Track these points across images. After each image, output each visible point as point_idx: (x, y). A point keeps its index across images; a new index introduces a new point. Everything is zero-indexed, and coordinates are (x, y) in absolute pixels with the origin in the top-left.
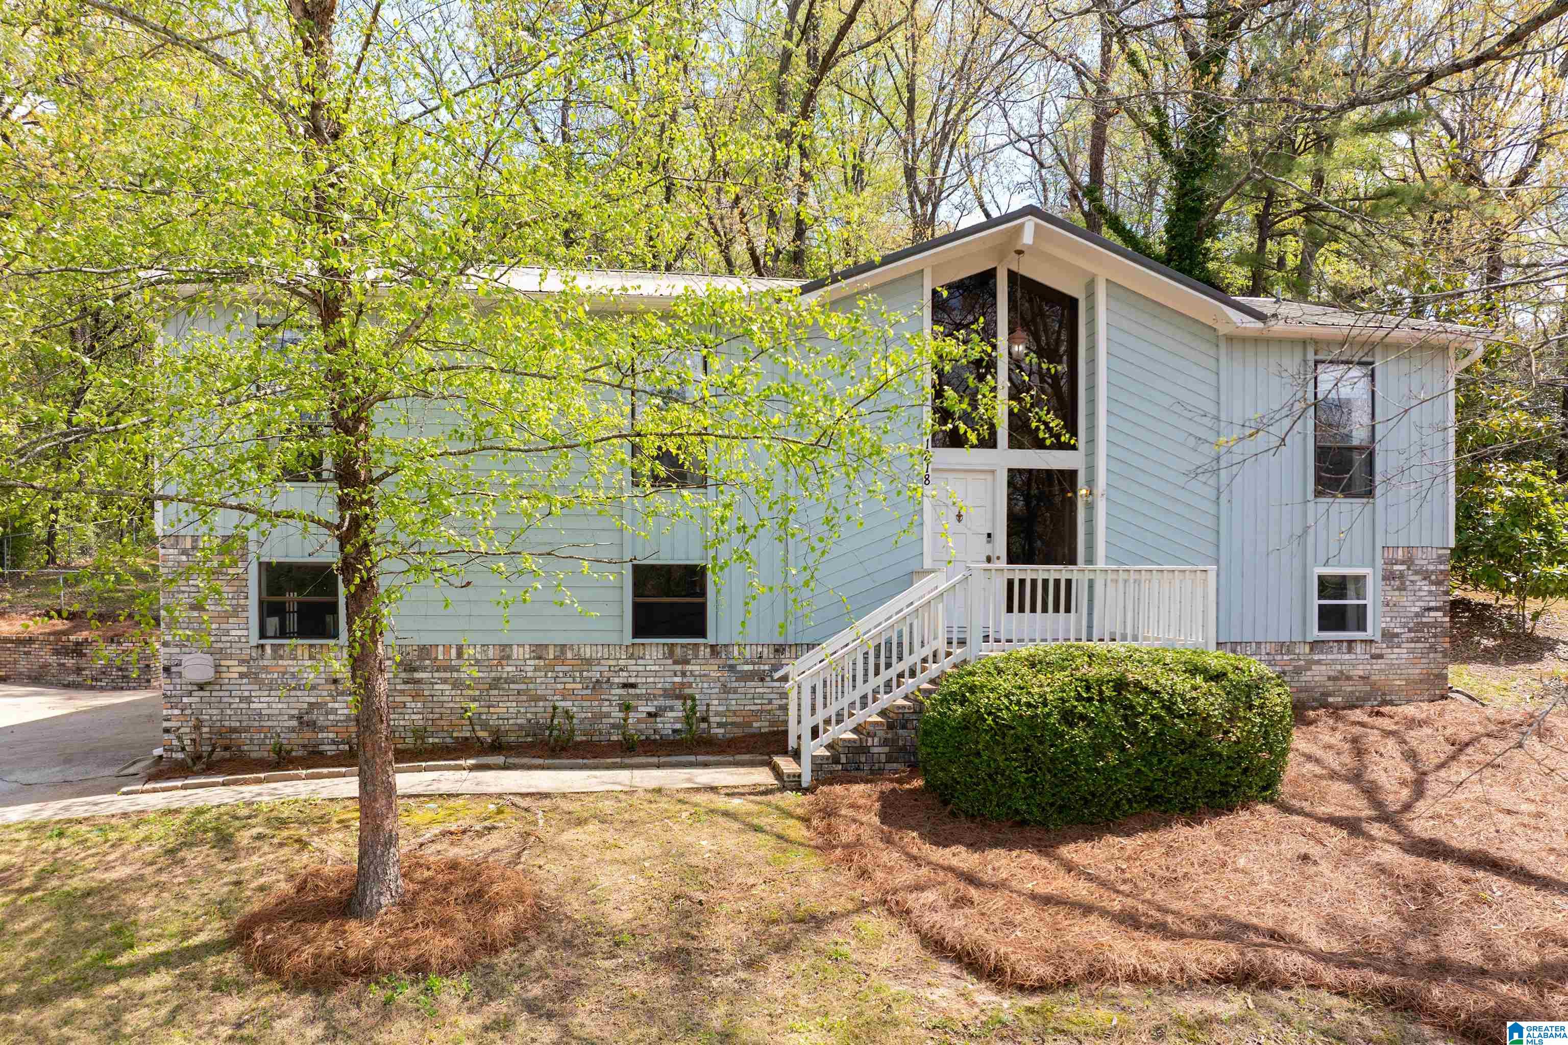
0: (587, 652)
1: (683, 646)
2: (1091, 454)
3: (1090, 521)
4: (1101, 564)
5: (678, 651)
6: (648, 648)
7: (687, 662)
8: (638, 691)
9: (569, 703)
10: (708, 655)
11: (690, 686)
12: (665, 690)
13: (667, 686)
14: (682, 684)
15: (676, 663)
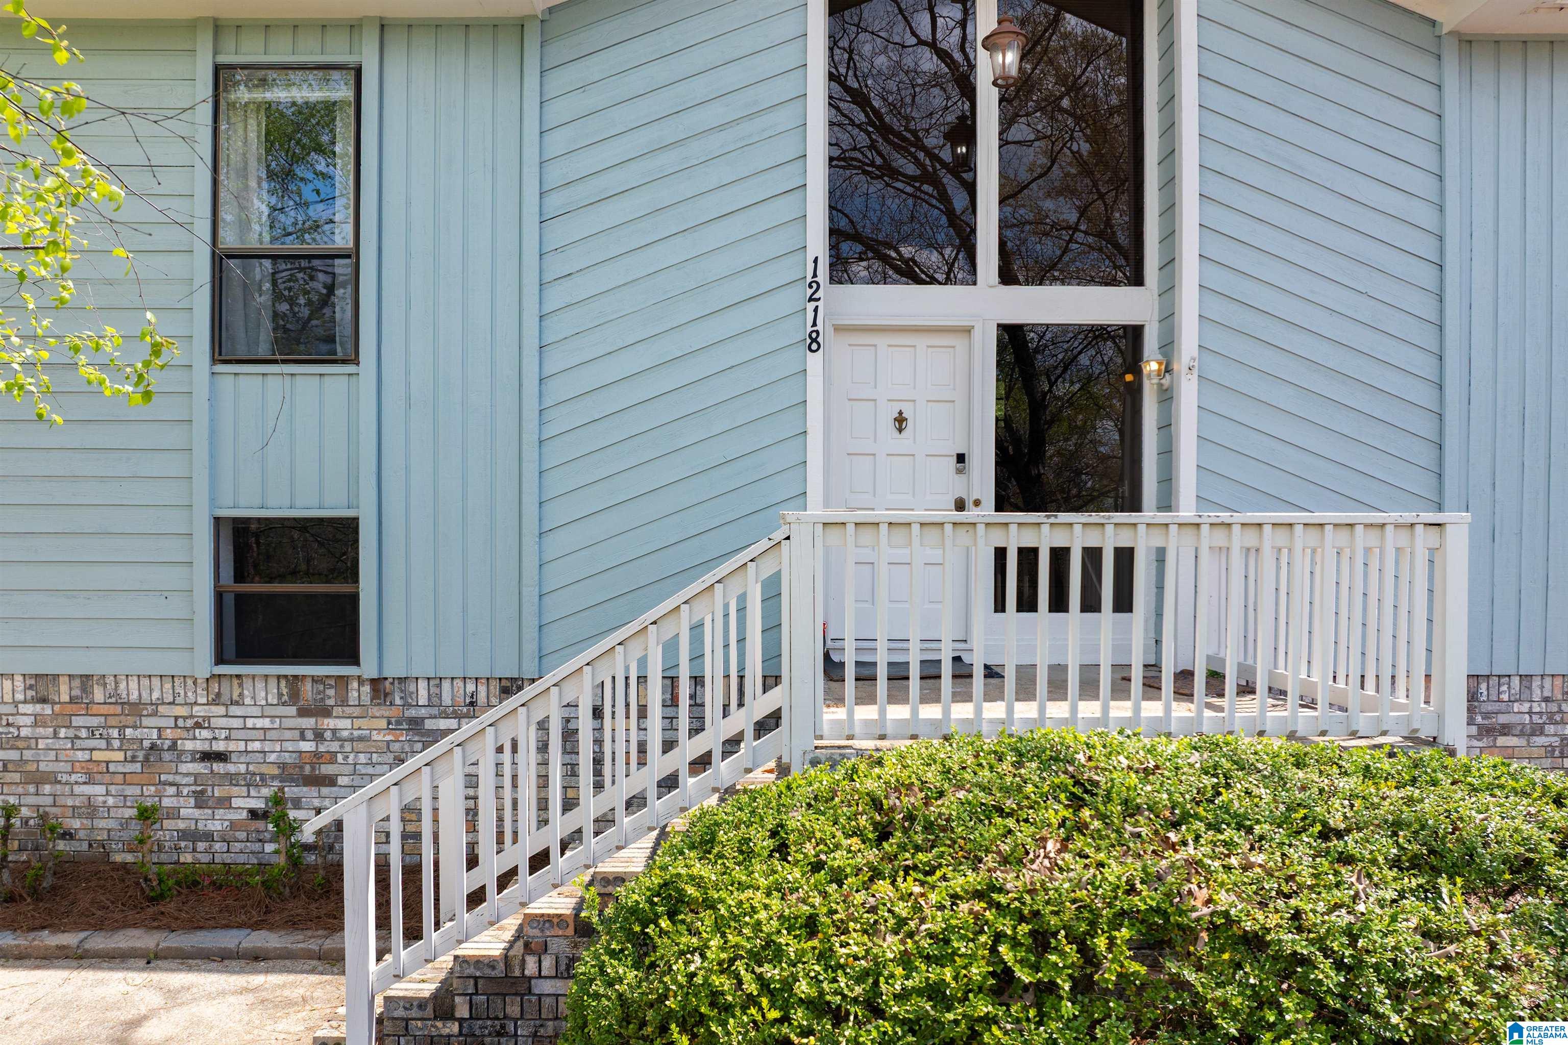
0: (132, 691)
1: (315, 680)
2: (1169, 290)
3: (1166, 426)
4: (1186, 511)
5: (307, 689)
6: (248, 683)
7: (326, 712)
8: (231, 768)
9: (101, 790)
10: (366, 699)
11: (332, 760)
12: (283, 766)
13: (288, 758)
14: (316, 754)
15: (303, 712)
